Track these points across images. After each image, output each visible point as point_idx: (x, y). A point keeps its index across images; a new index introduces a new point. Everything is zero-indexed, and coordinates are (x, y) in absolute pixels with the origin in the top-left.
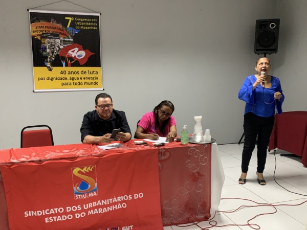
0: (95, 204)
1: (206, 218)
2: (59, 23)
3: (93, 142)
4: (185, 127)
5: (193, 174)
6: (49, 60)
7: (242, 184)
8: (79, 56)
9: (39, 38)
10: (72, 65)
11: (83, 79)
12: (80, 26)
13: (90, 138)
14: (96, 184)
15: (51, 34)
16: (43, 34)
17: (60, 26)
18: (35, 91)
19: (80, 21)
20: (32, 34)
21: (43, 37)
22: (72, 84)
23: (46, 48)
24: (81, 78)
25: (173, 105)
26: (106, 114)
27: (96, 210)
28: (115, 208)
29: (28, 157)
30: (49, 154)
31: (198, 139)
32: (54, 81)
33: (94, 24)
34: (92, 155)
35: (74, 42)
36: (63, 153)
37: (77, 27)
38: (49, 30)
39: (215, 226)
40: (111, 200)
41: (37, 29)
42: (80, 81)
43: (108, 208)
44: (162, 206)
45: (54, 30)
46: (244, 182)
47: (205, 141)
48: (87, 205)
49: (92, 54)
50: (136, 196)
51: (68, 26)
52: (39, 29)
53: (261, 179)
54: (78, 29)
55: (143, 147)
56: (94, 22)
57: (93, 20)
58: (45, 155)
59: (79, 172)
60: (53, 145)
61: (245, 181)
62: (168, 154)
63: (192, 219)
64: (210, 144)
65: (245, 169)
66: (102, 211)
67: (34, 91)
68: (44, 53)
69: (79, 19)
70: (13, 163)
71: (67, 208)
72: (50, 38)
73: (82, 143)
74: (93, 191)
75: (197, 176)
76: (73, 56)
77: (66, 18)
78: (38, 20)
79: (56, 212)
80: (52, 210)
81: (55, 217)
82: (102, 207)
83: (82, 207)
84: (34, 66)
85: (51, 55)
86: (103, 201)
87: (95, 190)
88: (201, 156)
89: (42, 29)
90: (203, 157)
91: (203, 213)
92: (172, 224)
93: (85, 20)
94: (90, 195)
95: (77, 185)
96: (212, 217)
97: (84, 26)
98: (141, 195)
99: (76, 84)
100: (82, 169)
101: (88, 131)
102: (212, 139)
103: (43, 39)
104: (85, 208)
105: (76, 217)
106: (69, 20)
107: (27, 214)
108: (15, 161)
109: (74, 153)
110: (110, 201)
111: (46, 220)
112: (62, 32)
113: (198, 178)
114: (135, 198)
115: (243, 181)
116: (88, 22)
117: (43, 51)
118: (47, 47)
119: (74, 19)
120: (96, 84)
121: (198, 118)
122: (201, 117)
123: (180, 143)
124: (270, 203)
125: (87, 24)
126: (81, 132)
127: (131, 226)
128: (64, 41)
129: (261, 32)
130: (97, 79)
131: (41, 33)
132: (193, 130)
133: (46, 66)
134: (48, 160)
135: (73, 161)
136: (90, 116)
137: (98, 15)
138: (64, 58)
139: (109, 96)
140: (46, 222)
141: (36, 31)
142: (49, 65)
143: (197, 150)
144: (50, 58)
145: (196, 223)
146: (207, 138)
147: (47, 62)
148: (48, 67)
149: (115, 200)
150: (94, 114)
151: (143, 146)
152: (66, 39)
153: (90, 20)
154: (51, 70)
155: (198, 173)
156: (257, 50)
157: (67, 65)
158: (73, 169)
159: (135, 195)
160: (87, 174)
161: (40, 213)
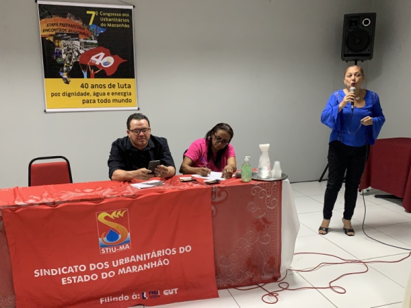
0: (127, 260)
1: (275, 279)
2: (78, 19)
3: (124, 178)
4: (247, 159)
5: (258, 220)
6: (65, 69)
7: (322, 234)
8: (105, 64)
9: (51, 39)
10: (97, 76)
11: (111, 94)
12: (106, 23)
13: (120, 173)
14: (129, 234)
15: (68, 34)
16: (57, 34)
17: (79, 23)
18: (47, 110)
19: (106, 16)
20: (42, 33)
21: (56, 37)
22: (97, 101)
23: (60, 53)
24: (108, 94)
25: (231, 129)
26: (142, 141)
27: (128, 267)
28: (154, 266)
29: (38, 198)
30: (66, 194)
31: (265, 175)
32: (72, 97)
33: (125, 20)
34: (122, 196)
35: (99, 44)
36: (84, 192)
37: (102, 25)
38: (65, 28)
39: (286, 289)
40: (148, 254)
41: (49, 28)
42: (106, 97)
43: (145, 265)
44: (216, 263)
45: (71, 28)
46: (325, 232)
47: (274, 177)
48: (117, 261)
49: (122, 61)
50: (182, 250)
51: (91, 23)
52: (51, 27)
53: (348, 228)
54: (103, 27)
55: (192, 185)
56: (125, 18)
57: (124, 15)
58: (61, 195)
59: (107, 218)
60: (71, 182)
61: (327, 230)
62: (224, 194)
63: (255, 280)
64: (280, 181)
65: (328, 214)
66: (137, 270)
67: (45, 111)
68: (59, 60)
69: (104, 14)
70: (19, 207)
71: (91, 265)
72: (66, 39)
73: (110, 180)
74: (124, 243)
75: (263, 223)
76: (97, 63)
77: (88, 12)
78: (50, 15)
79: (76, 271)
80: (70, 267)
81: (74, 278)
82: (137, 264)
83: (110, 264)
84: (46, 77)
85: (68, 62)
86: (138, 256)
87: (128, 242)
88: (268, 196)
89: (55, 27)
90: (271, 198)
91: (270, 272)
92: (229, 287)
93: (113, 14)
94: (122, 248)
95: (103, 235)
96: (282, 277)
97: (112, 23)
98: (188, 249)
99: (102, 101)
100: (110, 213)
101: (117, 164)
102: (282, 174)
103: (57, 41)
104: (114, 265)
105: (103, 278)
106: (91, 15)
107: (38, 274)
108: (21, 203)
109: (99, 193)
110: (147, 256)
111: (64, 282)
112: (82, 31)
113: (264, 226)
114: (181, 252)
115: (324, 230)
116: (118, 17)
117: (57, 57)
118: (63, 52)
119: (99, 13)
120: (129, 101)
121: (265, 146)
122: (268, 145)
123: (241, 179)
124: (360, 259)
125: (115, 20)
126: (109, 166)
127: (176, 290)
128: (85, 42)
129: (351, 30)
130: (130, 94)
131: (54, 33)
132: (257, 162)
133: (61, 77)
134: (65, 202)
135: (98, 204)
136: (120, 144)
137: (131, 7)
138: (85, 67)
139: (145, 118)
140: (63, 283)
141: (48, 30)
142: (65, 77)
143: (263, 190)
144: (66, 66)
145: (261, 285)
146: (277, 173)
147: (63, 71)
148: (65, 79)
149: (154, 255)
150: (125, 142)
151: (190, 183)
152: (87, 41)
153: (120, 15)
154: (67, 83)
155: (264, 219)
156: (345, 55)
157: (89, 76)
158: (98, 215)
159: (180, 248)
160: (116, 220)
161: (54, 272)
